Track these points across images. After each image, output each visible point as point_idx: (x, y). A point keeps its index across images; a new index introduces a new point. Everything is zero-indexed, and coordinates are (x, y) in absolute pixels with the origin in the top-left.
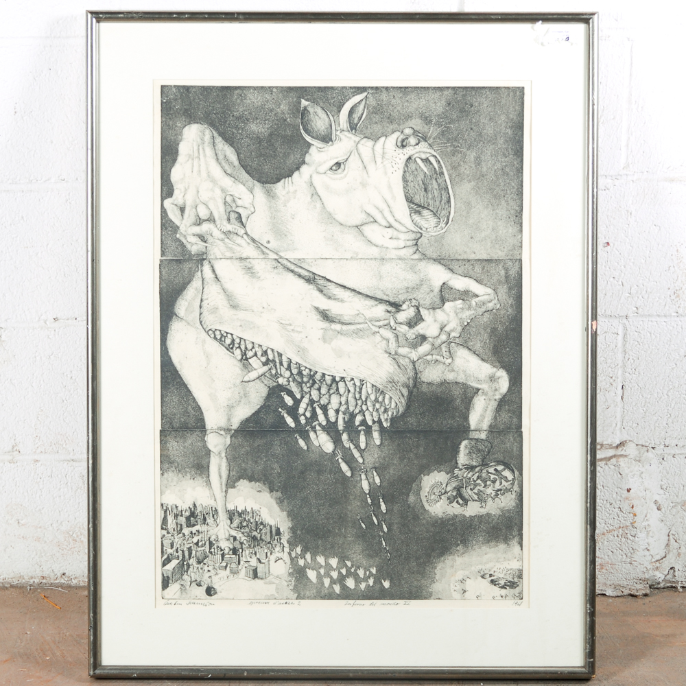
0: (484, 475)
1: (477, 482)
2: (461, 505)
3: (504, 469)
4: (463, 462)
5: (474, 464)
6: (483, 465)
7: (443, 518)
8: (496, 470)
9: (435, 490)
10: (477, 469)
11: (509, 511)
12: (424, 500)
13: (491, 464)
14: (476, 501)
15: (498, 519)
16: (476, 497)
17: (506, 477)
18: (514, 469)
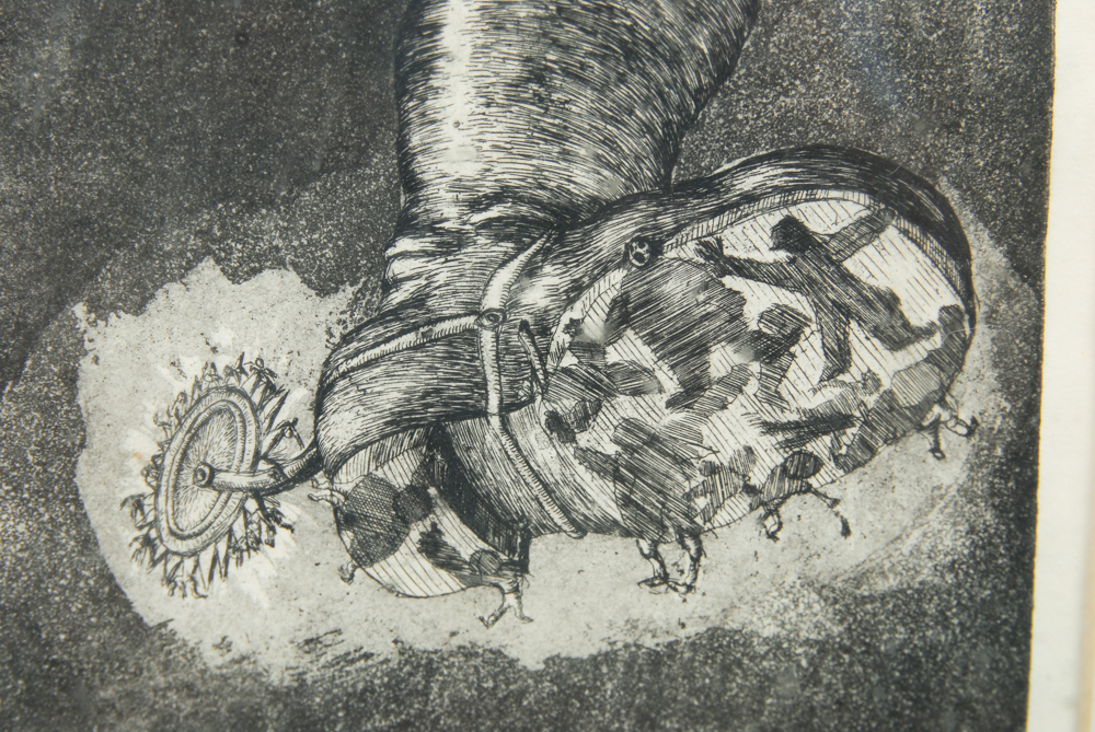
0: (678, 287)
1: (612, 356)
2: (471, 574)
3: (871, 228)
4: (470, 170)
5: (585, 180)
6: (667, 192)
7: (301, 687)
8: (792, 235)
9: (217, 445)
10: (611, 236)
11: (909, 603)
12: (117, 538)
13: (748, 183)
14: (605, 527)
15: (811, 678)
16: (603, 497)
17: (891, 302)
18: (966, 217)
